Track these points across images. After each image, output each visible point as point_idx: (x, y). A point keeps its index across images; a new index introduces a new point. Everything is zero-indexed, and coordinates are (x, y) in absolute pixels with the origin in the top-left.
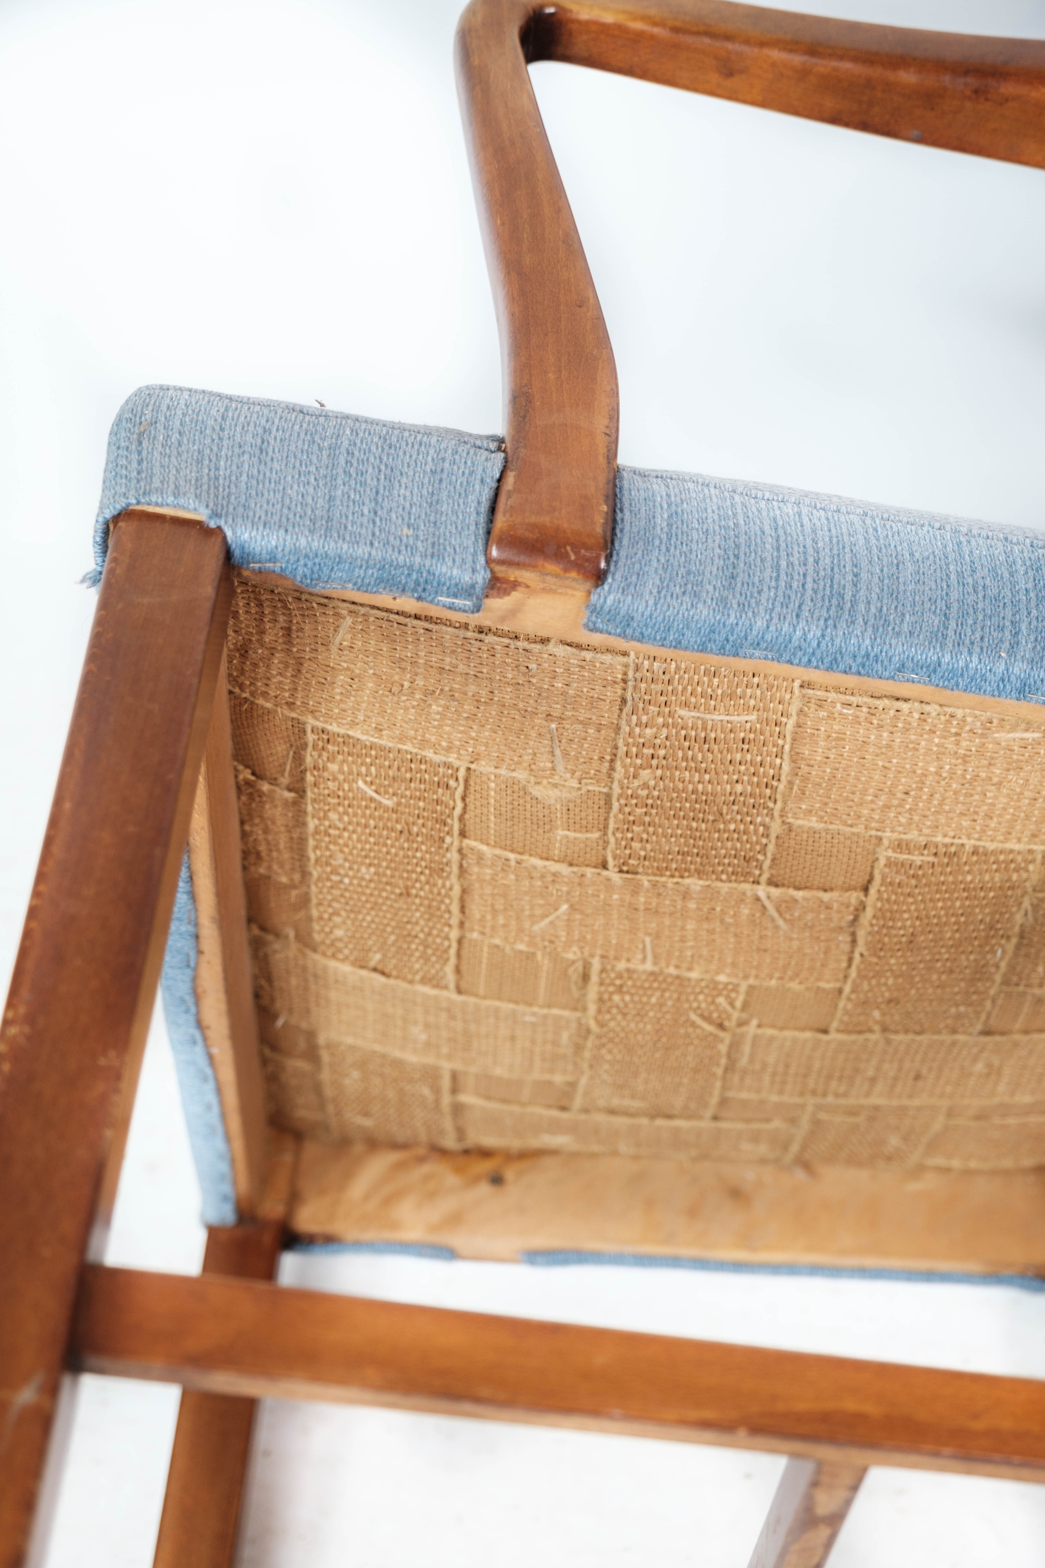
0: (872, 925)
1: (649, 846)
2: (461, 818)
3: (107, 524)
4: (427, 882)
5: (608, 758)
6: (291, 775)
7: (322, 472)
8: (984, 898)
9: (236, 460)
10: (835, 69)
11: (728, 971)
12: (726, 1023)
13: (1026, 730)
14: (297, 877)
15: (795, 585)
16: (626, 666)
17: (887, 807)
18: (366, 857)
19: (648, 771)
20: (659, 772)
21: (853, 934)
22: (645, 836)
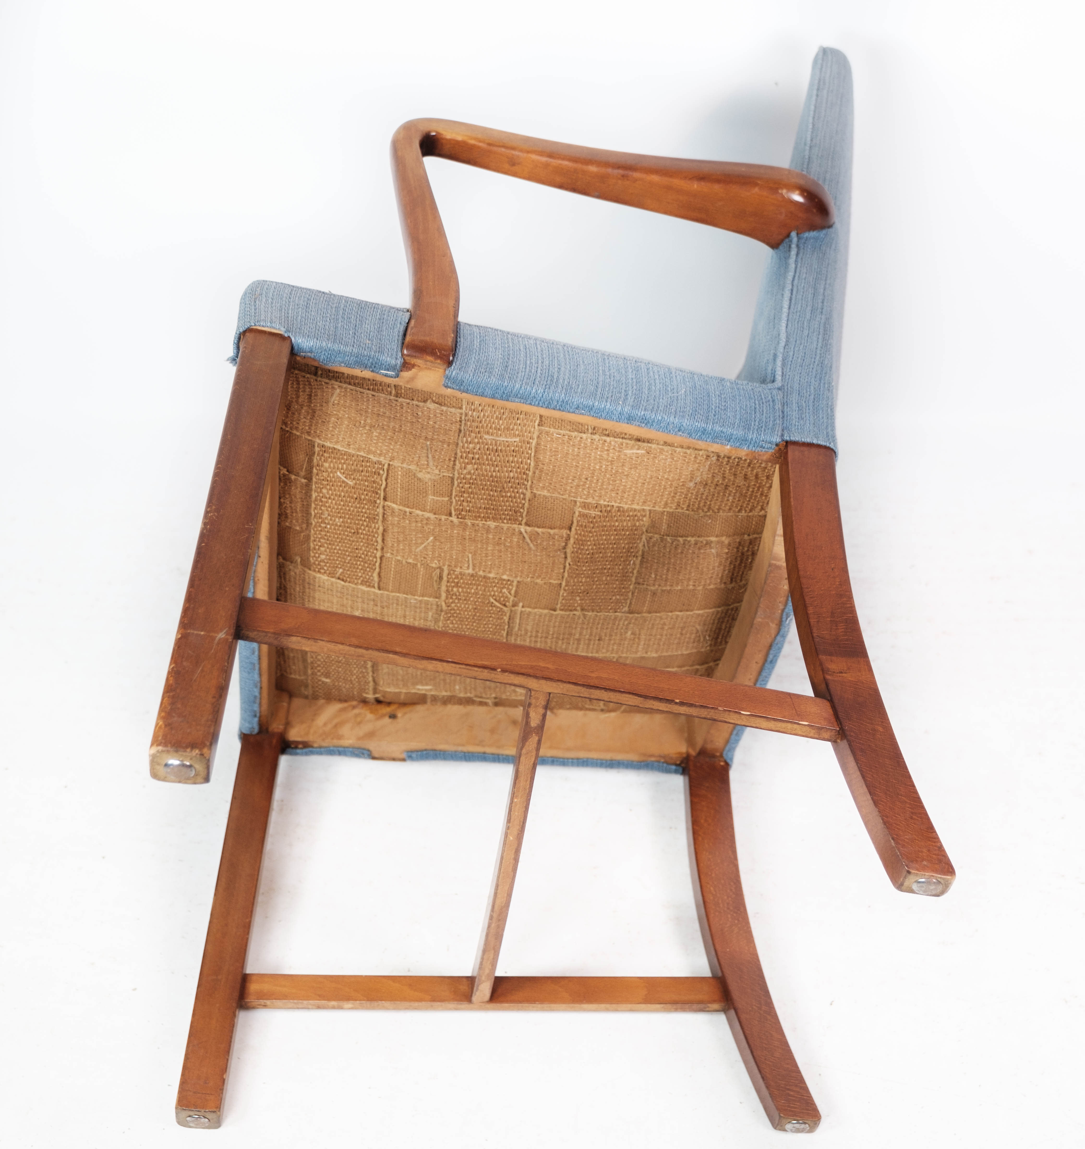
0: (573, 548)
1: (471, 505)
2: (385, 490)
3: (240, 334)
4: (367, 526)
5: (453, 459)
6: (306, 470)
7: (333, 317)
8: (624, 535)
9: (296, 310)
10: (560, 164)
11: (508, 573)
12: (507, 604)
13: (638, 449)
14: (304, 526)
15: (533, 371)
16: (461, 414)
17: (578, 486)
18: (339, 513)
19: (471, 466)
20: (476, 466)
21: (565, 553)
22: (469, 499)
